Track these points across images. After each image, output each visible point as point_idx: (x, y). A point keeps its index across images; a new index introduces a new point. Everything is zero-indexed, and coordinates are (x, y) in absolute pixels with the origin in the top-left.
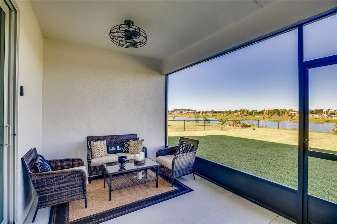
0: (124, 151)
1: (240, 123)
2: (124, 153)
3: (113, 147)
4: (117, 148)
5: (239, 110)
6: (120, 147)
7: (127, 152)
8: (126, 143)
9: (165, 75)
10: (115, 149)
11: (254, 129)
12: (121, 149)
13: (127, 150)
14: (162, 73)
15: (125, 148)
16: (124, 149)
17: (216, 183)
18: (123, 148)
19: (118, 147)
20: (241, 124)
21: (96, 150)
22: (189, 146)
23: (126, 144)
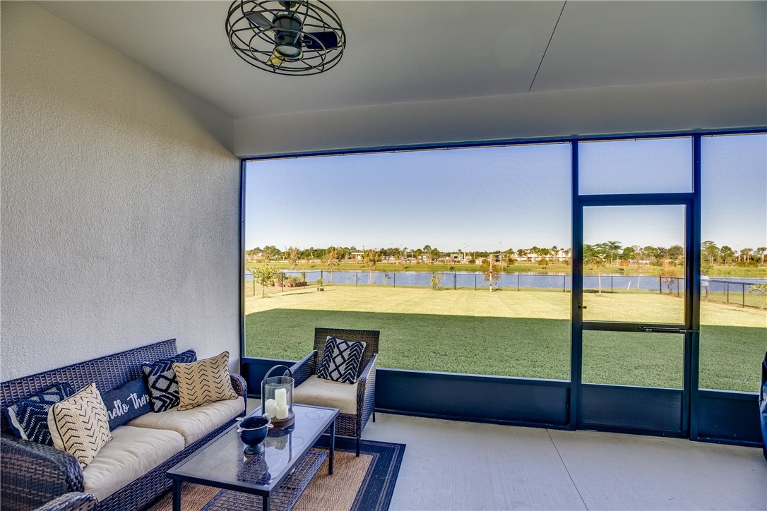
0: (158, 404)
1: (287, 278)
2: (159, 411)
3: (117, 403)
4: (131, 403)
5: (262, 249)
6: (140, 397)
7: (168, 405)
8: (160, 376)
9: (239, 158)
10: (126, 408)
11: (322, 290)
12: (145, 399)
13: (168, 398)
14: (233, 153)
15: (156, 393)
16: (156, 398)
17: (418, 413)
18: (150, 394)
19: (134, 396)
20: (289, 280)
21: (82, 433)
22: (359, 347)
23: (161, 380)
